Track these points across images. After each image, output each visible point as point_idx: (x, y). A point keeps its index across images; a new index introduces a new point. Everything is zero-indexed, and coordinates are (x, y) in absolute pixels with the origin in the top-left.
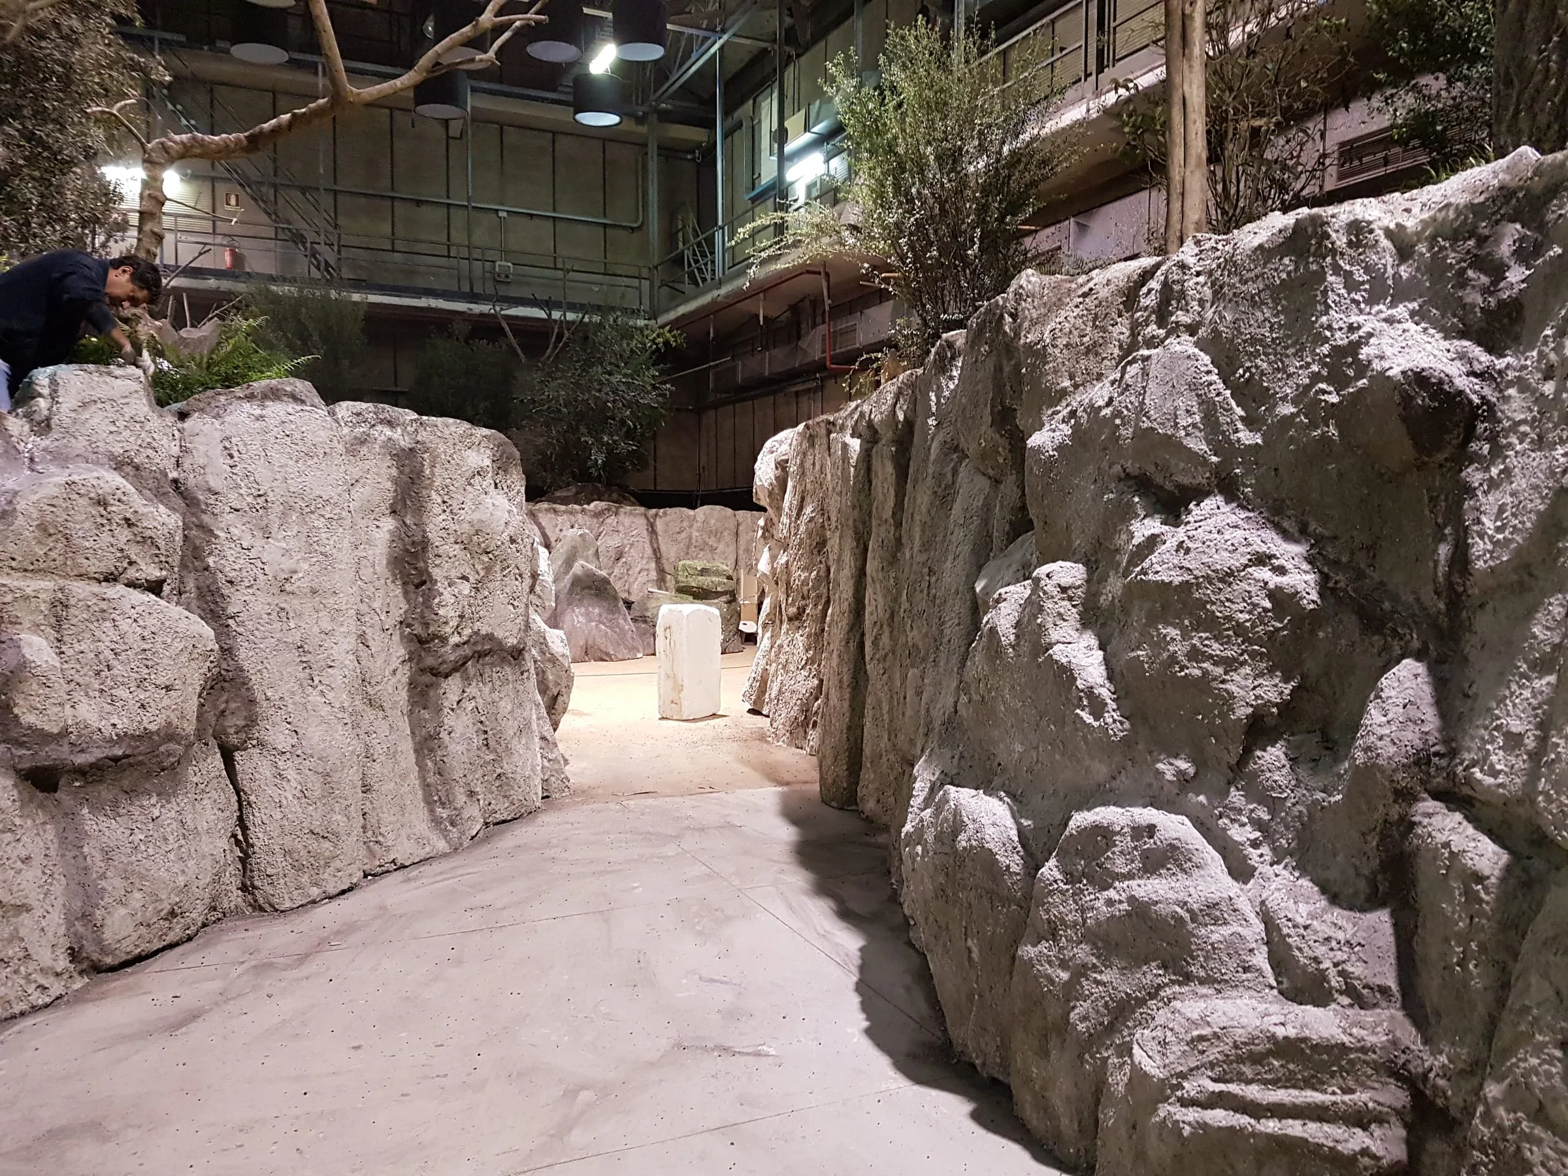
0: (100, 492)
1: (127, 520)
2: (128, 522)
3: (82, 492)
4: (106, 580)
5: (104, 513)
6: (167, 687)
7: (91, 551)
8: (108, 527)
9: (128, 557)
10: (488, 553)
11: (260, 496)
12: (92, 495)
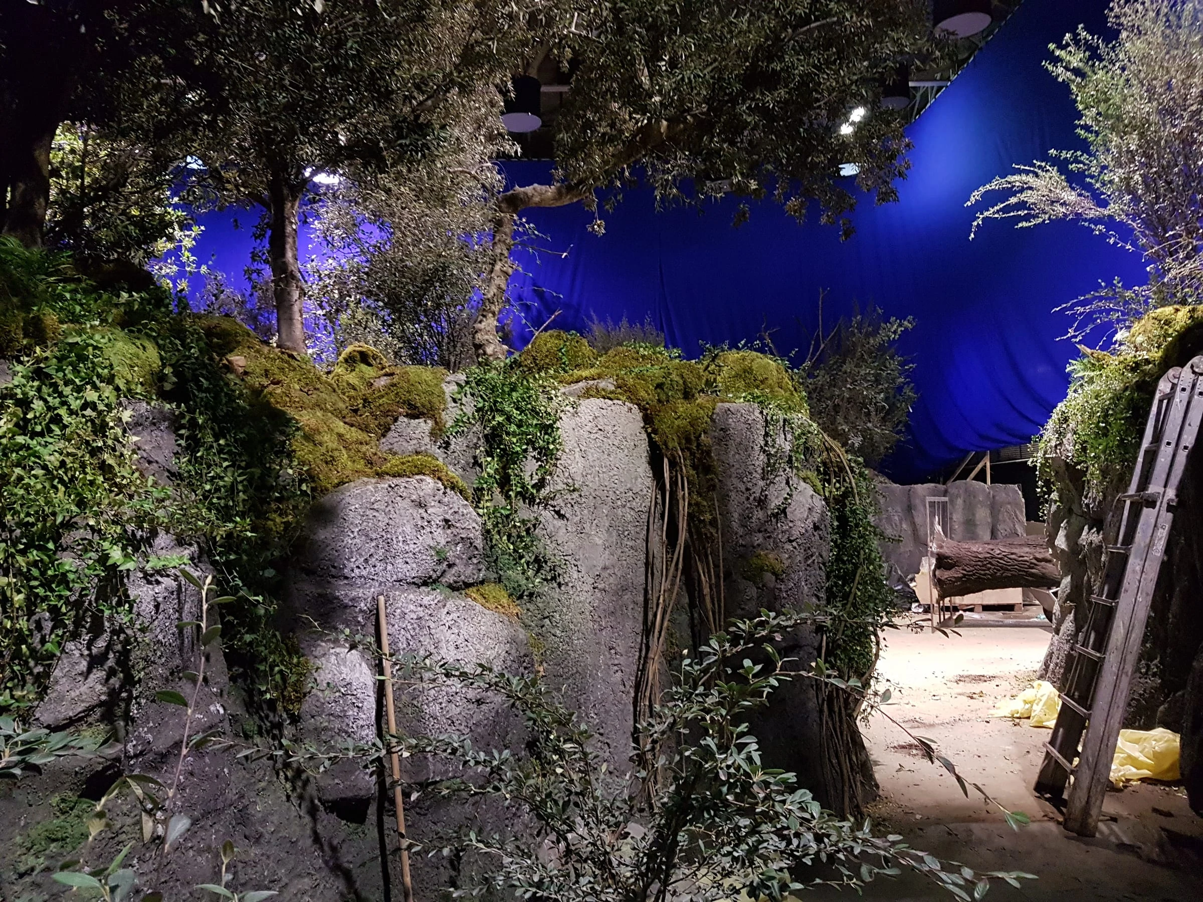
0: (422, 494)
1: (446, 521)
2: (447, 523)
3: (404, 494)
4: (425, 584)
5: (425, 515)
6: (478, 701)
7: (411, 555)
8: (429, 530)
9: (446, 559)
10: (791, 541)
11: (574, 490)
12: (414, 497)
